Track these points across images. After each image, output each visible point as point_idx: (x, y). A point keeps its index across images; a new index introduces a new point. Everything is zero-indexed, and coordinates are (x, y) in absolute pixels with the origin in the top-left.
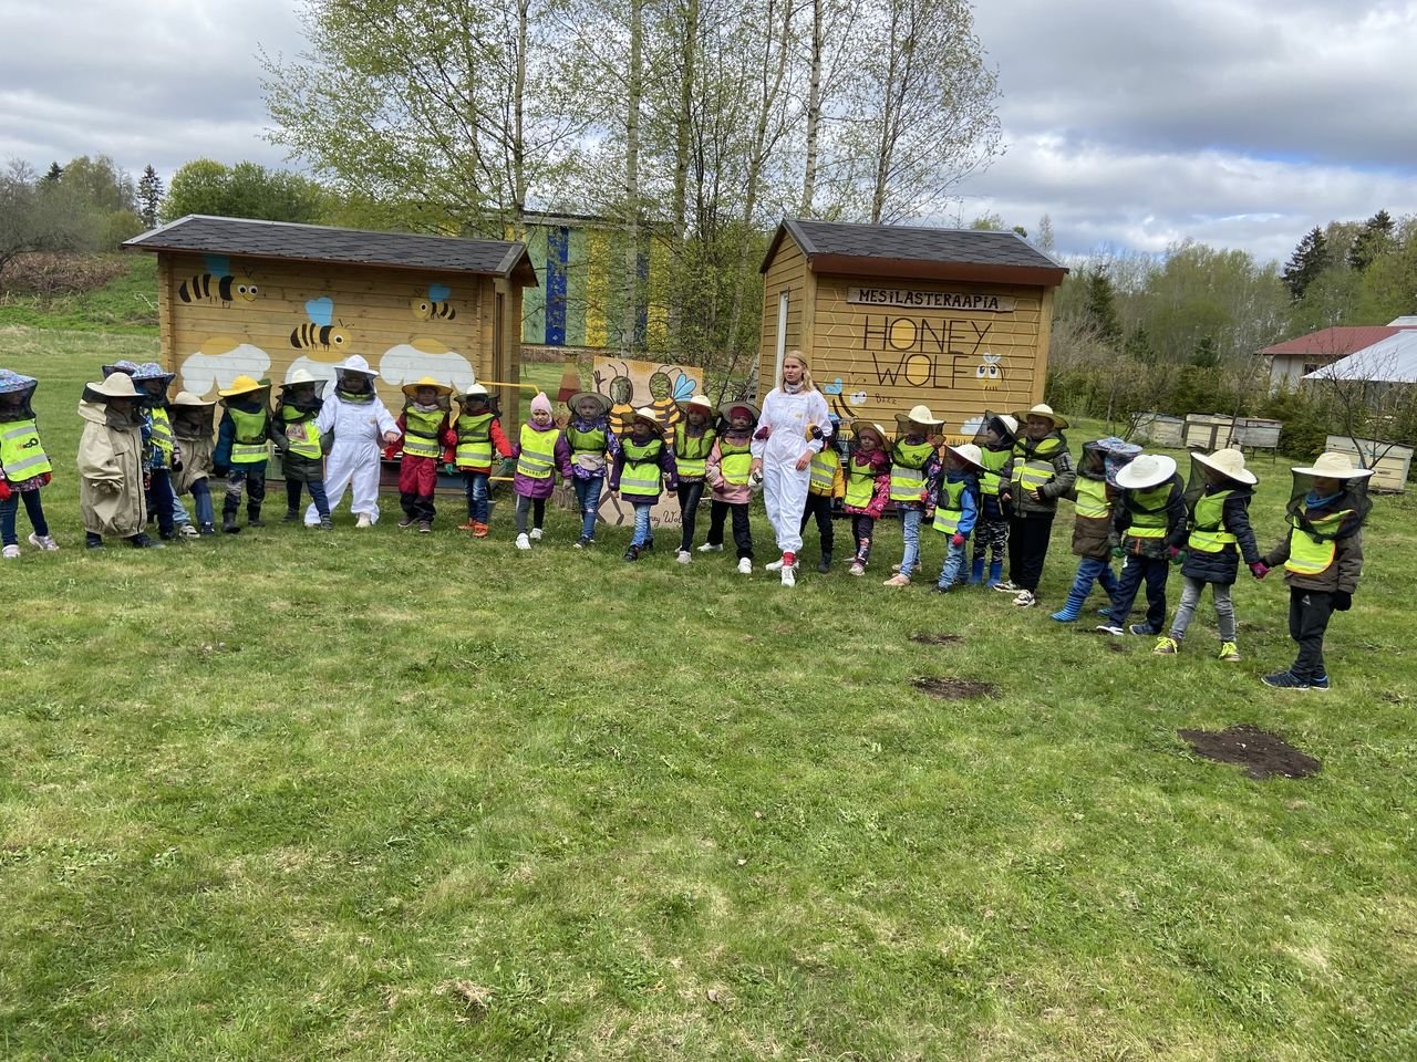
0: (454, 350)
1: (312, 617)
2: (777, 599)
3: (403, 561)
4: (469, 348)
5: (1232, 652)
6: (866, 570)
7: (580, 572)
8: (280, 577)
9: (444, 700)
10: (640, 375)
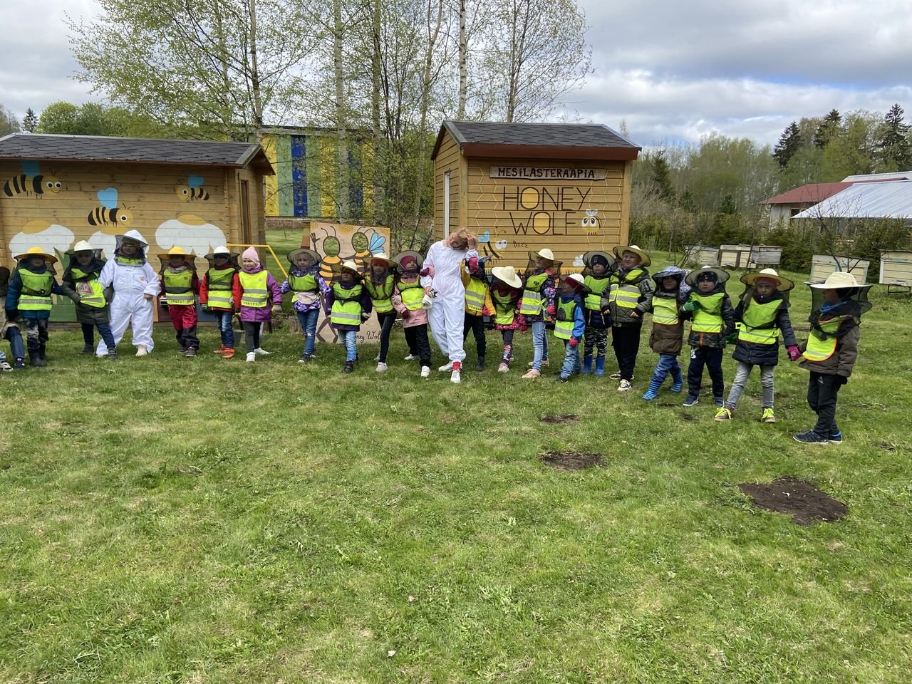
0: (210, 222)
1: (77, 434)
2: (445, 394)
3: (165, 382)
4: (221, 220)
5: (770, 416)
6: (510, 367)
7: (300, 381)
8: (60, 401)
9: (165, 505)
10: (345, 235)
